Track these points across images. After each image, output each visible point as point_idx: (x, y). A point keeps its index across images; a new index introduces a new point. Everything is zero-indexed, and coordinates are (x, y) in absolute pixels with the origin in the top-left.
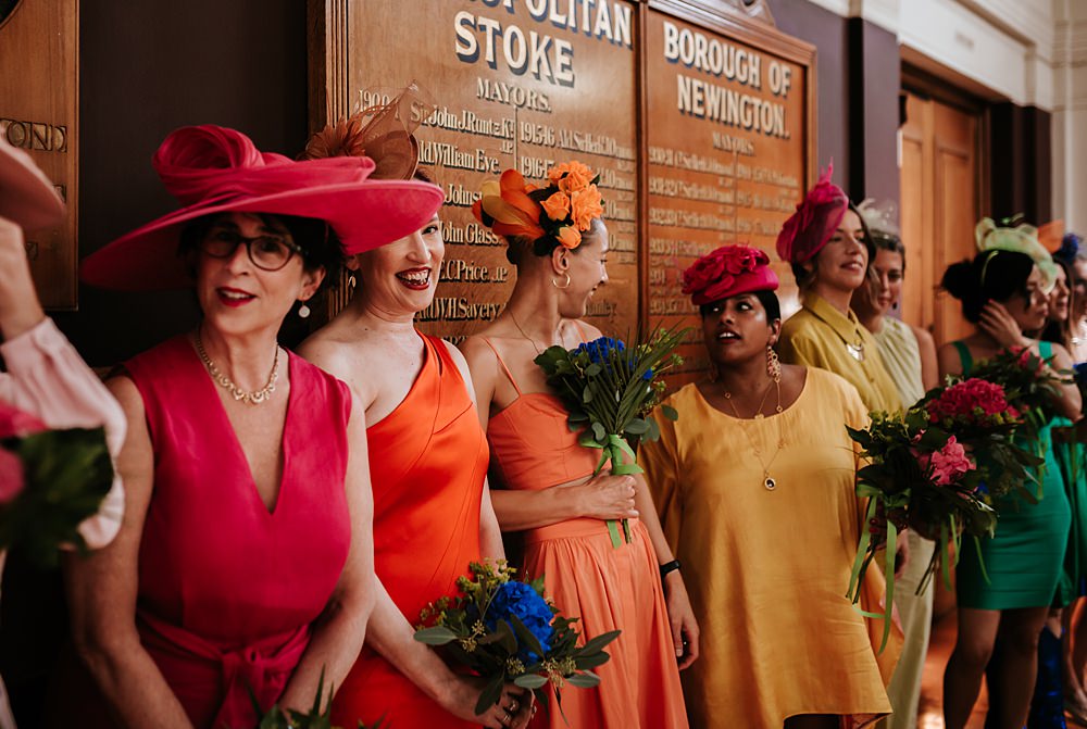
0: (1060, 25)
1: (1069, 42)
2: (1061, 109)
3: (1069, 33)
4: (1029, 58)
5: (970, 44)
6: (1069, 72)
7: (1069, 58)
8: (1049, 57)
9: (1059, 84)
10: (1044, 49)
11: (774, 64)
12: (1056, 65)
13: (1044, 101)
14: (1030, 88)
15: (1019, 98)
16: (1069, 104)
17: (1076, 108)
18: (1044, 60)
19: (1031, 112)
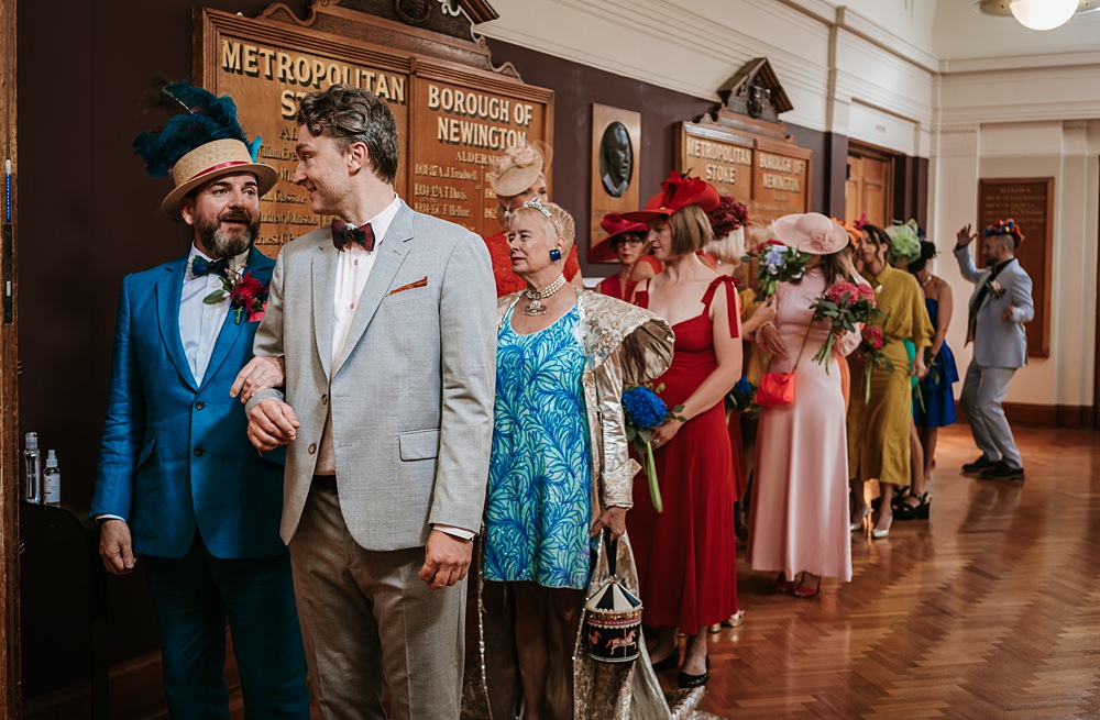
0: (935, 110)
1: (939, 119)
2: (934, 157)
3: (940, 114)
4: (917, 130)
5: (883, 129)
6: (939, 136)
7: (939, 128)
8: (928, 128)
9: (933, 143)
10: (925, 125)
11: (796, 161)
12: (932, 133)
13: (923, 154)
14: (917, 146)
15: (910, 152)
16: (938, 155)
17: (942, 157)
18: (926, 131)
19: (916, 159)
